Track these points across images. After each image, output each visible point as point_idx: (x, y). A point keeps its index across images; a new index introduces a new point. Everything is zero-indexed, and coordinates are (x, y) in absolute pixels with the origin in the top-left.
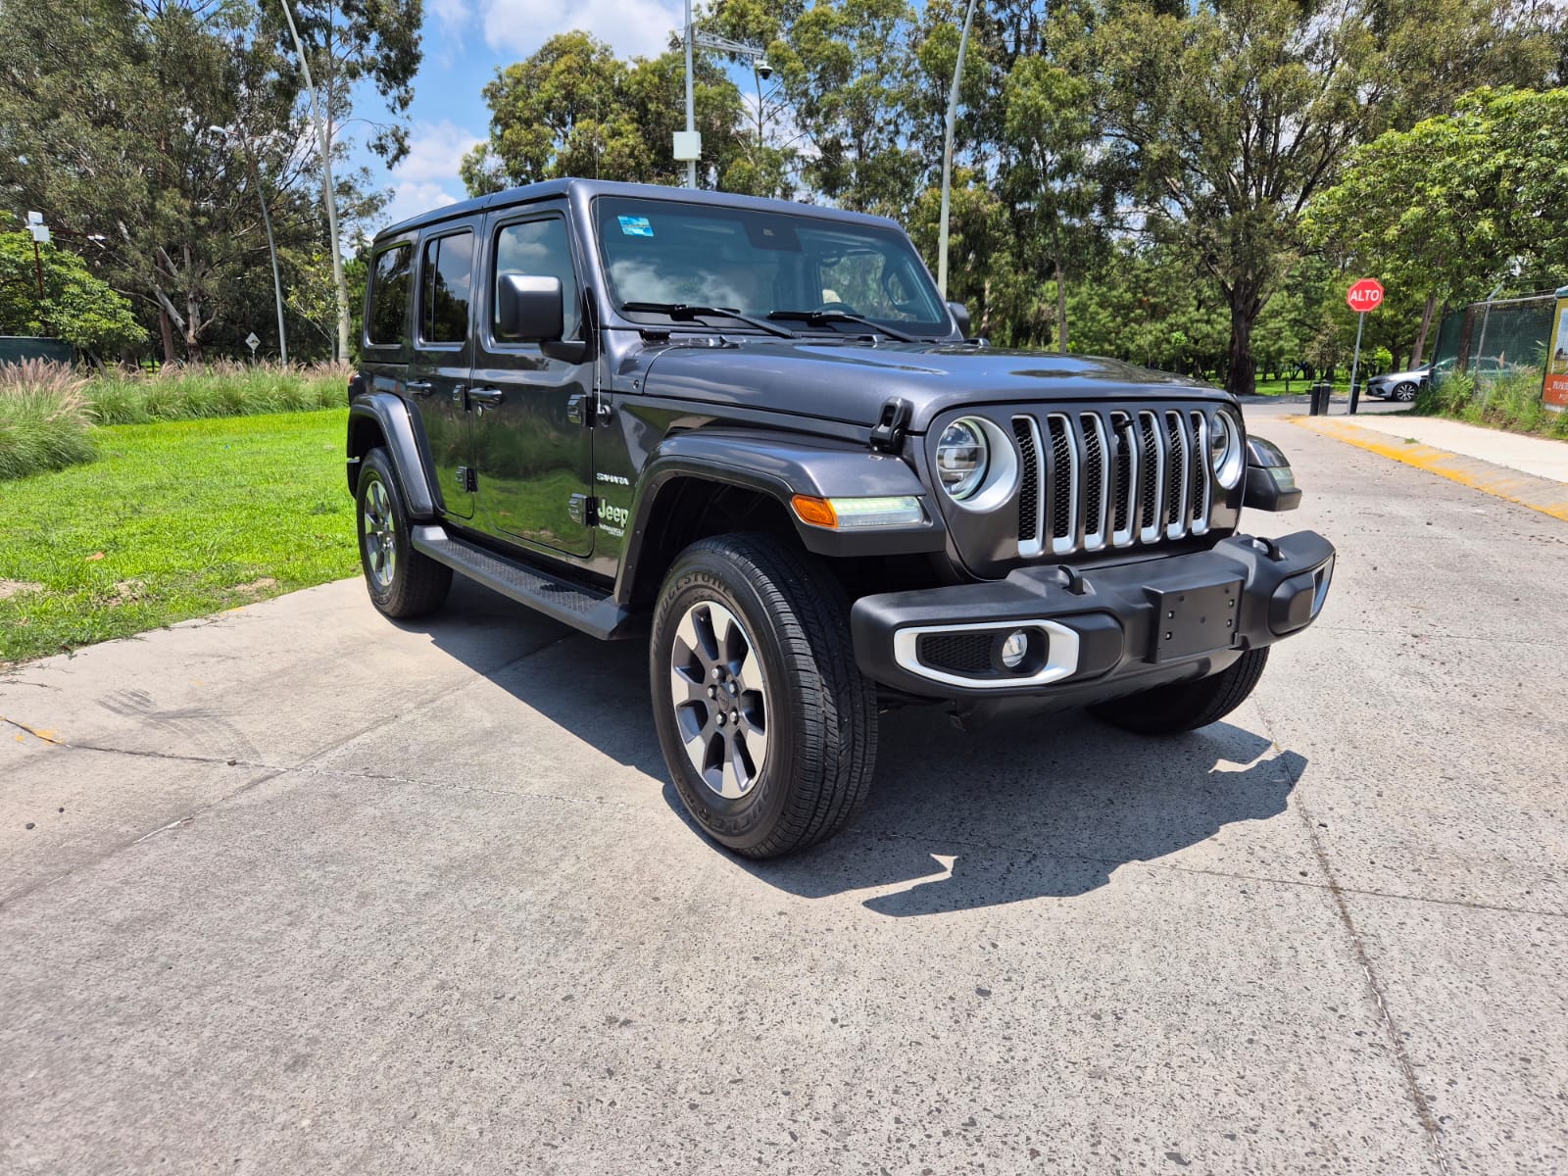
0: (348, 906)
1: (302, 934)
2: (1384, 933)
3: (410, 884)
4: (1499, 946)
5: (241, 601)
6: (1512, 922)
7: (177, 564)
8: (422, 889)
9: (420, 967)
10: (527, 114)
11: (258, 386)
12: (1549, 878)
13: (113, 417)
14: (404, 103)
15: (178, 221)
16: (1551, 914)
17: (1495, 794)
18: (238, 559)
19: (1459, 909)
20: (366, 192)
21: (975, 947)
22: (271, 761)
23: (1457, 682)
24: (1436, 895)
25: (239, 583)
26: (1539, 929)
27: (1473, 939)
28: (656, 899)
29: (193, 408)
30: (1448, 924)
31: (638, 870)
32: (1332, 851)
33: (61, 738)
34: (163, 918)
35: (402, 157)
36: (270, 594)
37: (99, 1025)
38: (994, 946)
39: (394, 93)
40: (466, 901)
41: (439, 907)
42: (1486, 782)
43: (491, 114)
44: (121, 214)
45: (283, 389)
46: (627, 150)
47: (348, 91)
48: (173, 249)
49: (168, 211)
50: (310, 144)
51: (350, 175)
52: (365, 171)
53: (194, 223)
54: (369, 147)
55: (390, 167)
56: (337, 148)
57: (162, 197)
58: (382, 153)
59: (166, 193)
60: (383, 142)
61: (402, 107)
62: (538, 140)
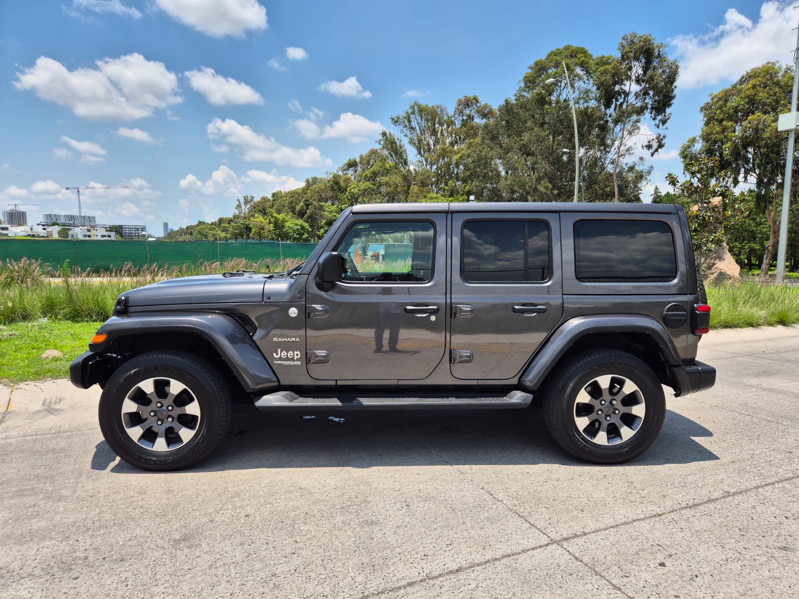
10: (721, 116)
14: (664, 122)
15: (546, 193)
20: (640, 169)
35: (659, 150)
39: (659, 118)
43: (704, 119)
47: (639, 122)
49: (542, 189)
51: (634, 162)
52: (641, 159)
53: (552, 193)
54: (642, 147)
55: (652, 155)
56: (628, 150)
57: (540, 183)
58: (649, 149)
59: (542, 182)
60: (651, 143)
61: (663, 124)
62: (723, 131)
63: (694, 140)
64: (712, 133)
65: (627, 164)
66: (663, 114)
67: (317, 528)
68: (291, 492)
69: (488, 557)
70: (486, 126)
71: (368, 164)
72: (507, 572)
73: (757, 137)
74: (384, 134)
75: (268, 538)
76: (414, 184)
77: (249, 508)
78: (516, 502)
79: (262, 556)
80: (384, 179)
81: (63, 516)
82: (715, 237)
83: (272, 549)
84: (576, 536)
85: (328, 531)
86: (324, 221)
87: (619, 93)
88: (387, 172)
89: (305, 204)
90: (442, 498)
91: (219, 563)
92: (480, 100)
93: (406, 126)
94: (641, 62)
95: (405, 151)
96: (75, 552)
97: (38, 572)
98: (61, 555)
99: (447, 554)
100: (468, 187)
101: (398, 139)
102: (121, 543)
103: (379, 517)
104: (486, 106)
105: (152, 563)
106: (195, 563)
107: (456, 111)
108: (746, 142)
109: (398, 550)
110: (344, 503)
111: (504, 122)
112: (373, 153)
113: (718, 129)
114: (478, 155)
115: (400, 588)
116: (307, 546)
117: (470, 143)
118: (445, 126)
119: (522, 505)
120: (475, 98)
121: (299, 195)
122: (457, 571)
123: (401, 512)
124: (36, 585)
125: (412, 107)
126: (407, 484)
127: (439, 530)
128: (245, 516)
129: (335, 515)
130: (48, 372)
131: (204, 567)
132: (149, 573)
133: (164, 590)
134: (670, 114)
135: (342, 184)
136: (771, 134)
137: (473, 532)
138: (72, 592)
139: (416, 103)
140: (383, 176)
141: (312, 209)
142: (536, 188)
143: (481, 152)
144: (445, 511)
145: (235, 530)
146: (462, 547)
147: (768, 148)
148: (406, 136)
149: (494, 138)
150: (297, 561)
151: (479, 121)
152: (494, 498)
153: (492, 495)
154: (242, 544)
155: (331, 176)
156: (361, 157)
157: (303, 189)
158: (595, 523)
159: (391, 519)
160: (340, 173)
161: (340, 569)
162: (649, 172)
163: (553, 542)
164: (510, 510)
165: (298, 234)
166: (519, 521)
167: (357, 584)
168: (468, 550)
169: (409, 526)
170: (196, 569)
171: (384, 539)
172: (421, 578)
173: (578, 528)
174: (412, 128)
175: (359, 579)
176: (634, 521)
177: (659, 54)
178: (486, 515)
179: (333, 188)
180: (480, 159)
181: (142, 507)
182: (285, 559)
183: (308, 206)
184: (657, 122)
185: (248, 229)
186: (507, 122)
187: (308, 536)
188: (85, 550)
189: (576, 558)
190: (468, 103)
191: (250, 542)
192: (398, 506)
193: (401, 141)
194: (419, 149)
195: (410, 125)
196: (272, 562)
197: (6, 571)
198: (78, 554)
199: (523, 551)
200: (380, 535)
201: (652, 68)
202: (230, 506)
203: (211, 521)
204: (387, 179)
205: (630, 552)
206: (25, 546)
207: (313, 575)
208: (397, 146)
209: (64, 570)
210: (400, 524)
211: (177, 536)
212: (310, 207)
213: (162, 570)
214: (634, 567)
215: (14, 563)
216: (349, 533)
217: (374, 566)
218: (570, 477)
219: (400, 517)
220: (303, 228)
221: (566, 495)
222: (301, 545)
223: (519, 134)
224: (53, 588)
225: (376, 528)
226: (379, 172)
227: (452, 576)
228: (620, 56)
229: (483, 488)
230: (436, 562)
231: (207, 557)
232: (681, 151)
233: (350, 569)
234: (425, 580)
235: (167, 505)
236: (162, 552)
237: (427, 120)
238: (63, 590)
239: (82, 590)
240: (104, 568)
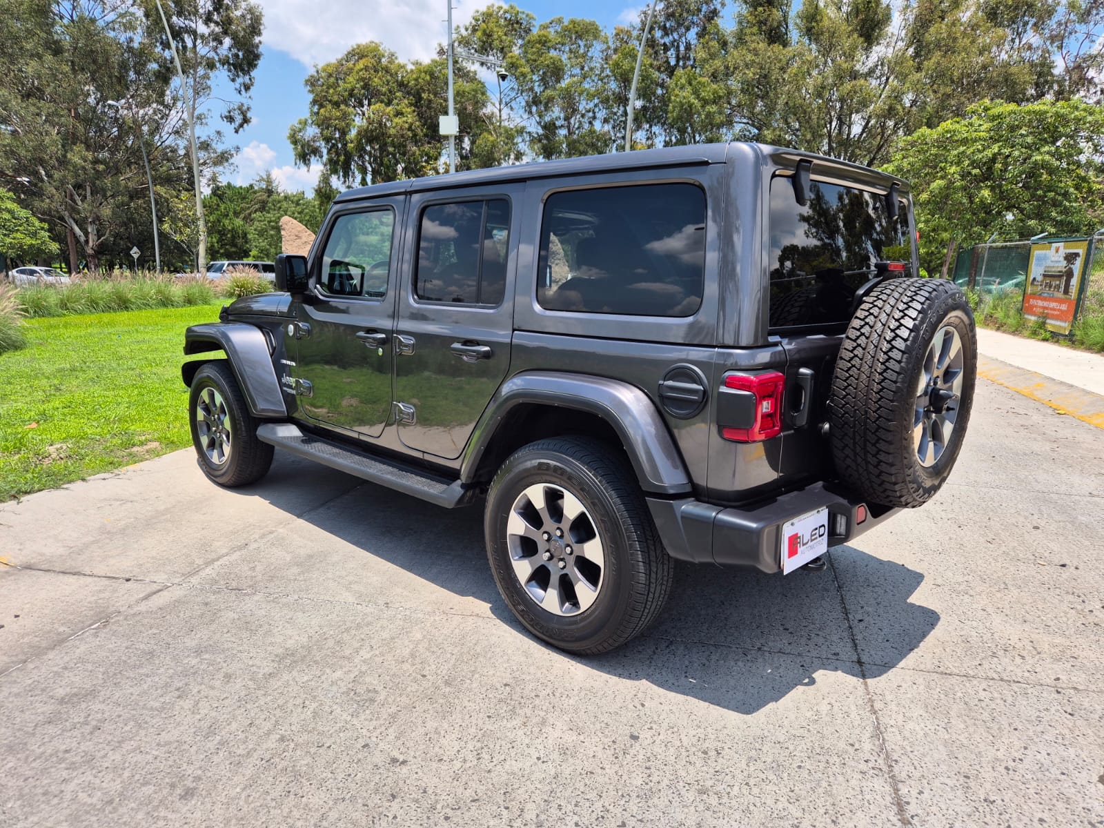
0: (217, 683)
1: (187, 704)
2: (887, 693)
3: (259, 667)
4: (958, 701)
5: (135, 459)
6: (968, 685)
7: (89, 432)
8: (267, 670)
9: (268, 725)
10: (335, 98)
11: (141, 290)
12: (994, 655)
13: (35, 312)
14: (247, 88)
15: (84, 168)
16: (993, 679)
17: (966, 596)
18: (133, 427)
19: (935, 676)
20: (220, 148)
21: (631, 706)
22: (161, 578)
23: (950, 516)
24: (922, 667)
25: (134, 445)
26: (984, 690)
27: (942, 696)
28: (424, 676)
29: (93, 305)
30: (928, 687)
31: (413, 655)
32: (859, 637)
33: (13, 562)
34: (92, 693)
35: (245, 125)
36: (156, 454)
37: (53, 770)
38: (643, 705)
39: (240, 80)
40: (297, 679)
41: (279, 683)
42: (962, 587)
43: (311, 97)
44: (42, 162)
45: (159, 292)
46: (407, 126)
47: (209, 79)
48: (78, 186)
49: (76, 159)
50: (180, 114)
51: (208, 136)
52: (219, 133)
53: (94, 169)
54: (222, 117)
55: (237, 132)
56: (199, 118)
57: (72, 150)
58: (231, 122)
60: (232, 114)
61: (246, 90)
62: (344, 118)
63: (305, 123)
64: (331, 118)
65: (198, 138)
66: (248, 77)
73: (383, 132)
108: (370, 137)
113: (338, 114)
232: (290, 134)
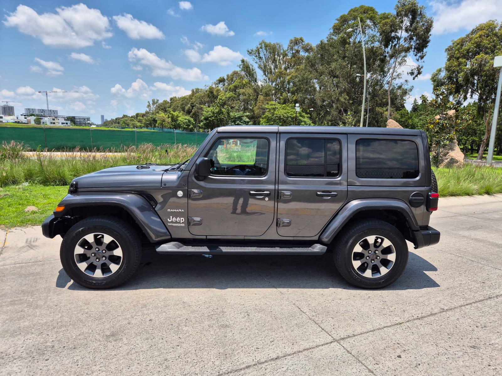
10: (458, 55)
14: (422, 57)
15: (344, 102)
35: (418, 76)
39: (419, 54)
43: (447, 57)
47: (406, 57)
49: (342, 100)
51: (401, 83)
52: (406, 81)
53: (348, 103)
54: (408, 73)
55: (414, 79)
56: (398, 75)
57: (341, 96)
58: (412, 75)
59: (343, 95)
60: (413, 71)
61: (421, 59)
62: (459, 65)
63: (440, 70)
64: (452, 66)
65: (397, 84)
66: (422, 53)
67: (193, 329)
68: (178, 305)
69: (295, 350)
70: (308, 58)
71: (232, 80)
72: (306, 360)
73: (481, 69)
74: (243, 61)
75: (163, 335)
76: (261, 95)
77: (152, 315)
78: (314, 314)
79: (159, 347)
80: (242, 91)
81: (39, 318)
82: (449, 136)
83: (165, 342)
84: (349, 337)
85: (199, 331)
86: (203, 118)
87: (394, 38)
88: (244, 86)
89: (191, 106)
90: (269, 311)
91: (133, 351)
92: (304, 40)
93: (256, 56)
94: (409, 17)
95: (255, 73)
96: (46, 342)
97: (24, 355)
98: (38, 344)
99: (270, 347)
100: (295, 97)
101: (251, 65)
102: (74, 337)
103: (231, 322)
104: (308, 44)
105: (93, 350)
106: (118, 351)
107: (288, 47)
108: (473, 73)
109: (241, 345)
110: (210, 313)
111: (319, 56)
112: (235, 73)
113: (456, 63)
114: (302, 76)
115: (241, 369)
116: (187, 341)
117: (297, 69)
118: (282, 57)
119: (317, 316)
120: (301, 39)
121: (187, 100)
122: (276, 359)
123: (244, 320)
124: (23, 364)
125: (261, 44)
126: (248, 301)
127: (266, 332)
128: (150, 320)
129: (204, 321)
130: (29, 221)
131: (124, 354)
132: (91, 357)
133: (100, 369)
134: (426, 52)
135: (215, 93)
136: (490, 68)
137: (286, 333)
138: (45, 368)
139: (263, 42)
140: (241, 88)
141: (196, 109)
142: (338, 99)
143: (304, 75)
144: (271, 319)
145: (143, 330)
146: (279, 343)
147: (487, 77)
148: (257, 63)
149: (313, 66)
150: (180, 350)
151: (303, 54)
152: (301, 311)
153: (300, 309)
154: (147, 339)
155: (208, 88)
156: (228, 76)
157: (190, 96)
158: (361, 328)
159: (238, 324)
160: (214, 86)
161: (206, 356)
162: (411, 90)
163: (335, 340)
164: (310, 319)
165: (186, 125)
166: (315, 327)
167: (216, 367)
168: (283, 345)
169: (248, 329)
170: (119, 355)
171: (233, 337)
172: (254, 363)
173: (350, 332)
174: (260, 58)
175: (217, 363)
176: (385, 327)
177: (421, 13)
178: (296, 322)
179: (209, 96)
180: (303, 79)
181: (87, 313)
182: (173, 349)
183: (193, 107)
184: (417, 57)
185: (155, 121)
186: (322, 55)
187: (187, 334)
188: (53, 341)
189: (348, 352)
190: (296, 42)
191: (152, 337)
192: (242, 315)
193: (253, 66)
194: (264, 72)
195: (259, 56)
196: (165, 351)
197: (5, 355)
198: (48, 344)
199: (316, 346)
200: (231, 334)
201: (416, 22)
202: (140, 314)
203: (129, 323)
204: (244, 90)
205: (381, 348)
206: (16, 338)
207: (189, 360)
208: (250, 70)
209: (40, 355)
210: (243, 327)
211: (108, 333)
212: (194, 107)
213: (99, 355)
214: (382, 358)
215: (10, 349)
216: (212, 333)
217: (226, 355)
218: (348, 298)
219: (244, 322)
220: (189, 121)
221: (345, 309)
222: (183, 340)
223: (329, 63)
224: (34, 366)
225: (229, 330)
226: (239, 85)
227: (273, 362)
228: (396, 13)
229: (295, 304)
230: (263, 353)
231: (126, 347)
232: (432, 77)
233: (212, 357)
234: (256, 364)
235: (102, 312)
236: (99, 343)
237: (270, 53)
238: (40, 368)
239: (51, 367)
240: (64, 353)
